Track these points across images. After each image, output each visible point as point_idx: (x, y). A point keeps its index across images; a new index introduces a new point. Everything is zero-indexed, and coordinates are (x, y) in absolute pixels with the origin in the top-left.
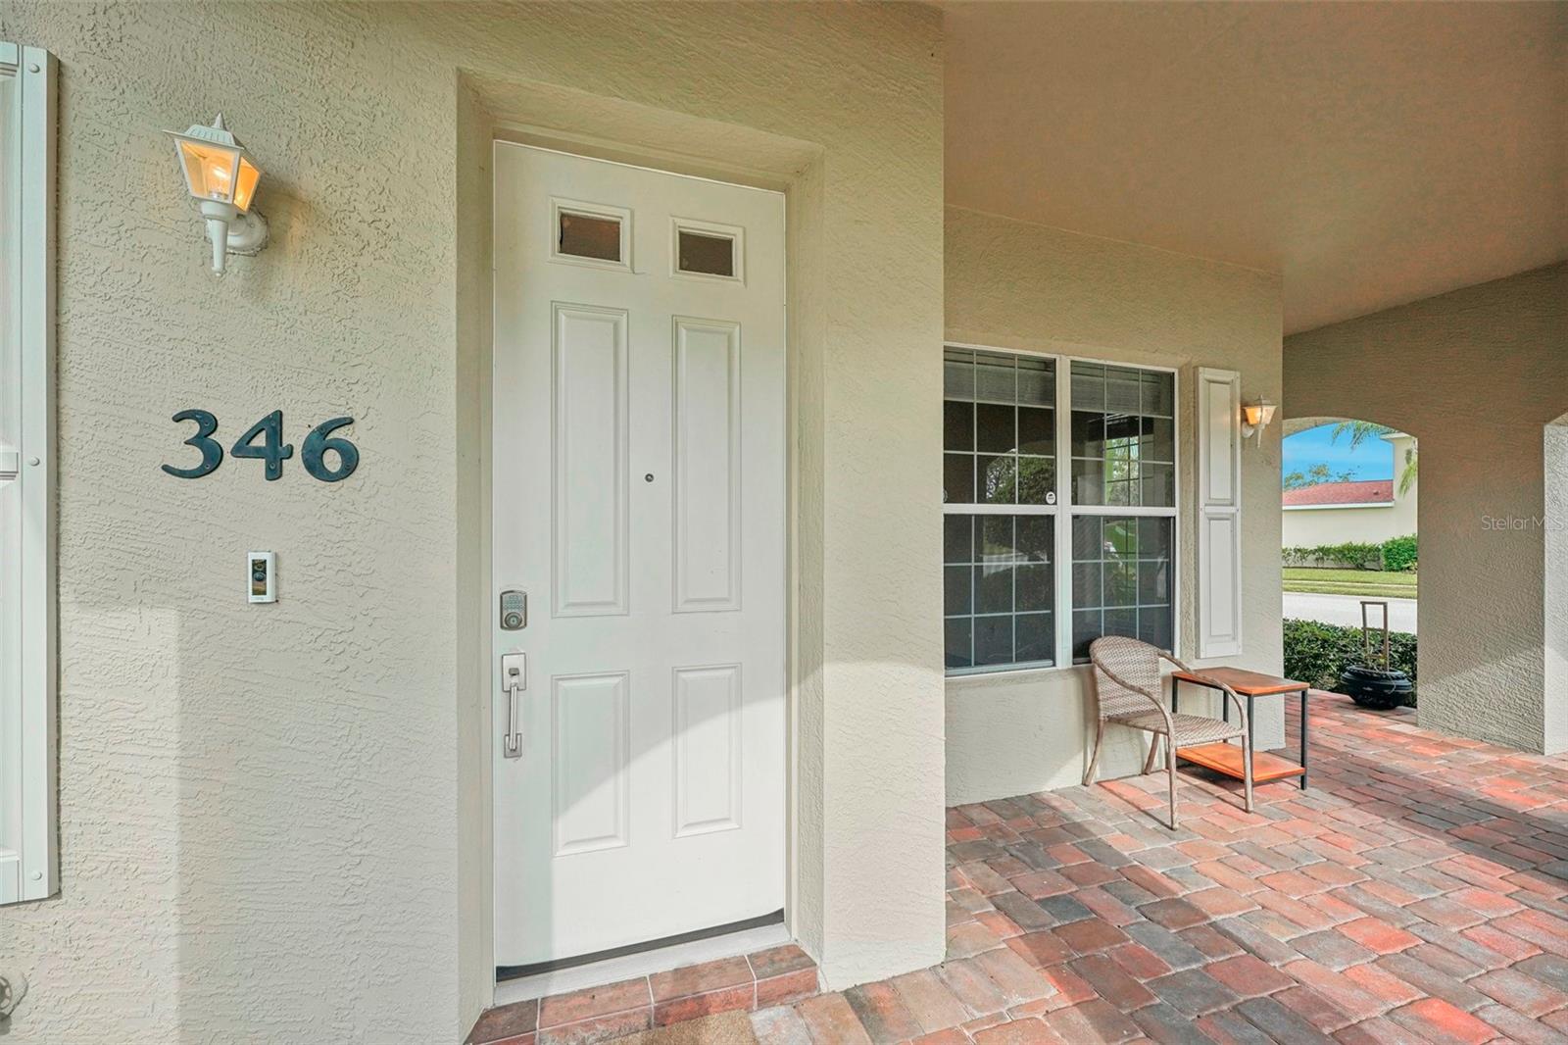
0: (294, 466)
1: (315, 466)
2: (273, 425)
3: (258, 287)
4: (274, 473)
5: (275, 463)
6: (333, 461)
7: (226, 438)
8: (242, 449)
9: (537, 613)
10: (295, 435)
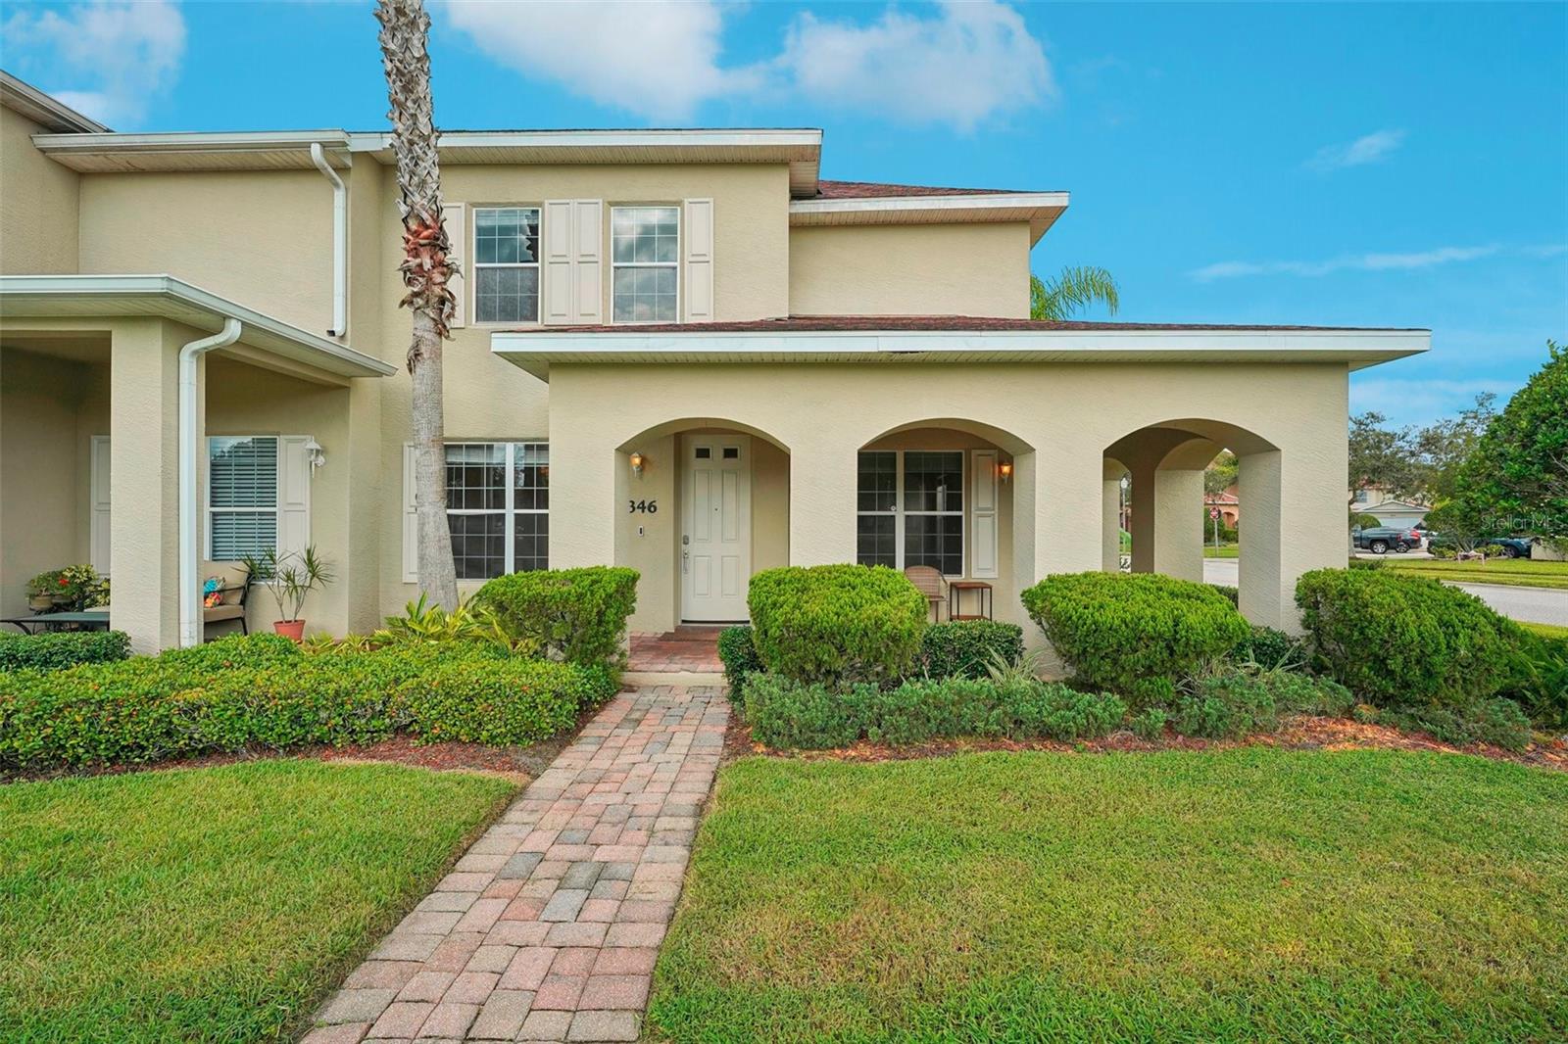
0: (646, 510)
1: (650, 510)
2: (643, 503)
3: (641, 477)
4: (643, 511)
5: (643, 509)
6: (652, 509)
7: (636, 506)
8: (638, 507)
9: (691, 540)
10: (646, 505)
